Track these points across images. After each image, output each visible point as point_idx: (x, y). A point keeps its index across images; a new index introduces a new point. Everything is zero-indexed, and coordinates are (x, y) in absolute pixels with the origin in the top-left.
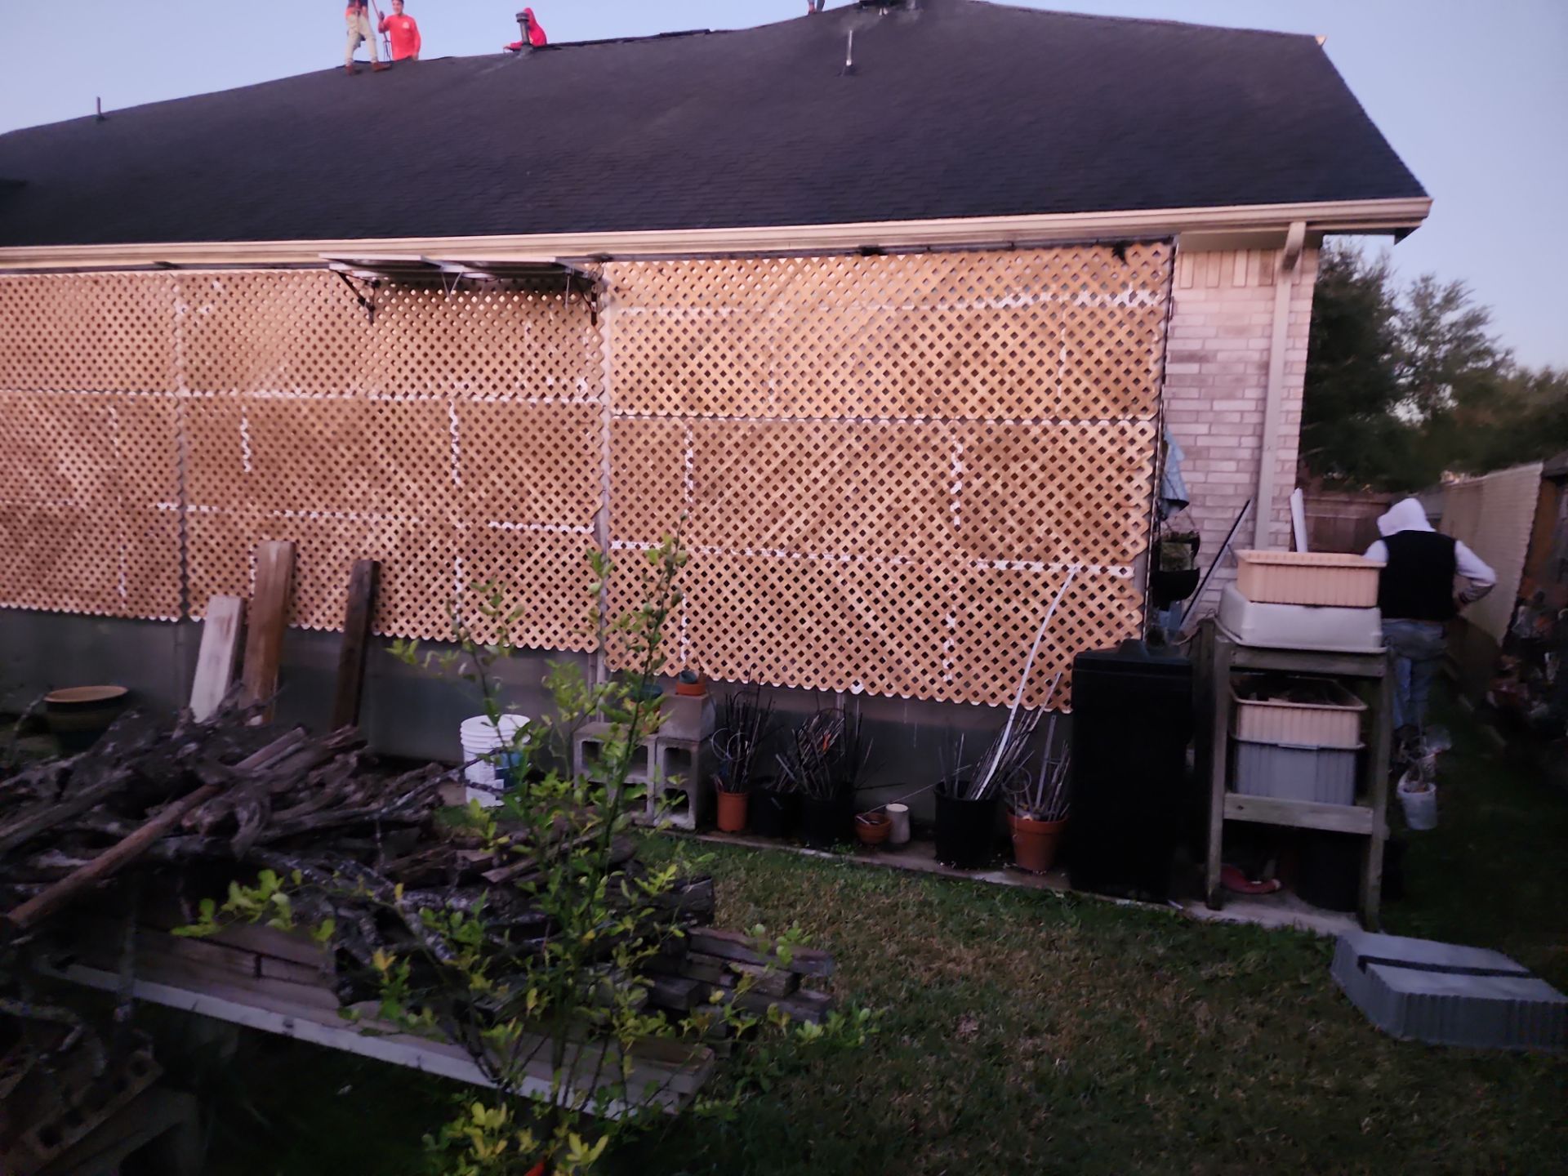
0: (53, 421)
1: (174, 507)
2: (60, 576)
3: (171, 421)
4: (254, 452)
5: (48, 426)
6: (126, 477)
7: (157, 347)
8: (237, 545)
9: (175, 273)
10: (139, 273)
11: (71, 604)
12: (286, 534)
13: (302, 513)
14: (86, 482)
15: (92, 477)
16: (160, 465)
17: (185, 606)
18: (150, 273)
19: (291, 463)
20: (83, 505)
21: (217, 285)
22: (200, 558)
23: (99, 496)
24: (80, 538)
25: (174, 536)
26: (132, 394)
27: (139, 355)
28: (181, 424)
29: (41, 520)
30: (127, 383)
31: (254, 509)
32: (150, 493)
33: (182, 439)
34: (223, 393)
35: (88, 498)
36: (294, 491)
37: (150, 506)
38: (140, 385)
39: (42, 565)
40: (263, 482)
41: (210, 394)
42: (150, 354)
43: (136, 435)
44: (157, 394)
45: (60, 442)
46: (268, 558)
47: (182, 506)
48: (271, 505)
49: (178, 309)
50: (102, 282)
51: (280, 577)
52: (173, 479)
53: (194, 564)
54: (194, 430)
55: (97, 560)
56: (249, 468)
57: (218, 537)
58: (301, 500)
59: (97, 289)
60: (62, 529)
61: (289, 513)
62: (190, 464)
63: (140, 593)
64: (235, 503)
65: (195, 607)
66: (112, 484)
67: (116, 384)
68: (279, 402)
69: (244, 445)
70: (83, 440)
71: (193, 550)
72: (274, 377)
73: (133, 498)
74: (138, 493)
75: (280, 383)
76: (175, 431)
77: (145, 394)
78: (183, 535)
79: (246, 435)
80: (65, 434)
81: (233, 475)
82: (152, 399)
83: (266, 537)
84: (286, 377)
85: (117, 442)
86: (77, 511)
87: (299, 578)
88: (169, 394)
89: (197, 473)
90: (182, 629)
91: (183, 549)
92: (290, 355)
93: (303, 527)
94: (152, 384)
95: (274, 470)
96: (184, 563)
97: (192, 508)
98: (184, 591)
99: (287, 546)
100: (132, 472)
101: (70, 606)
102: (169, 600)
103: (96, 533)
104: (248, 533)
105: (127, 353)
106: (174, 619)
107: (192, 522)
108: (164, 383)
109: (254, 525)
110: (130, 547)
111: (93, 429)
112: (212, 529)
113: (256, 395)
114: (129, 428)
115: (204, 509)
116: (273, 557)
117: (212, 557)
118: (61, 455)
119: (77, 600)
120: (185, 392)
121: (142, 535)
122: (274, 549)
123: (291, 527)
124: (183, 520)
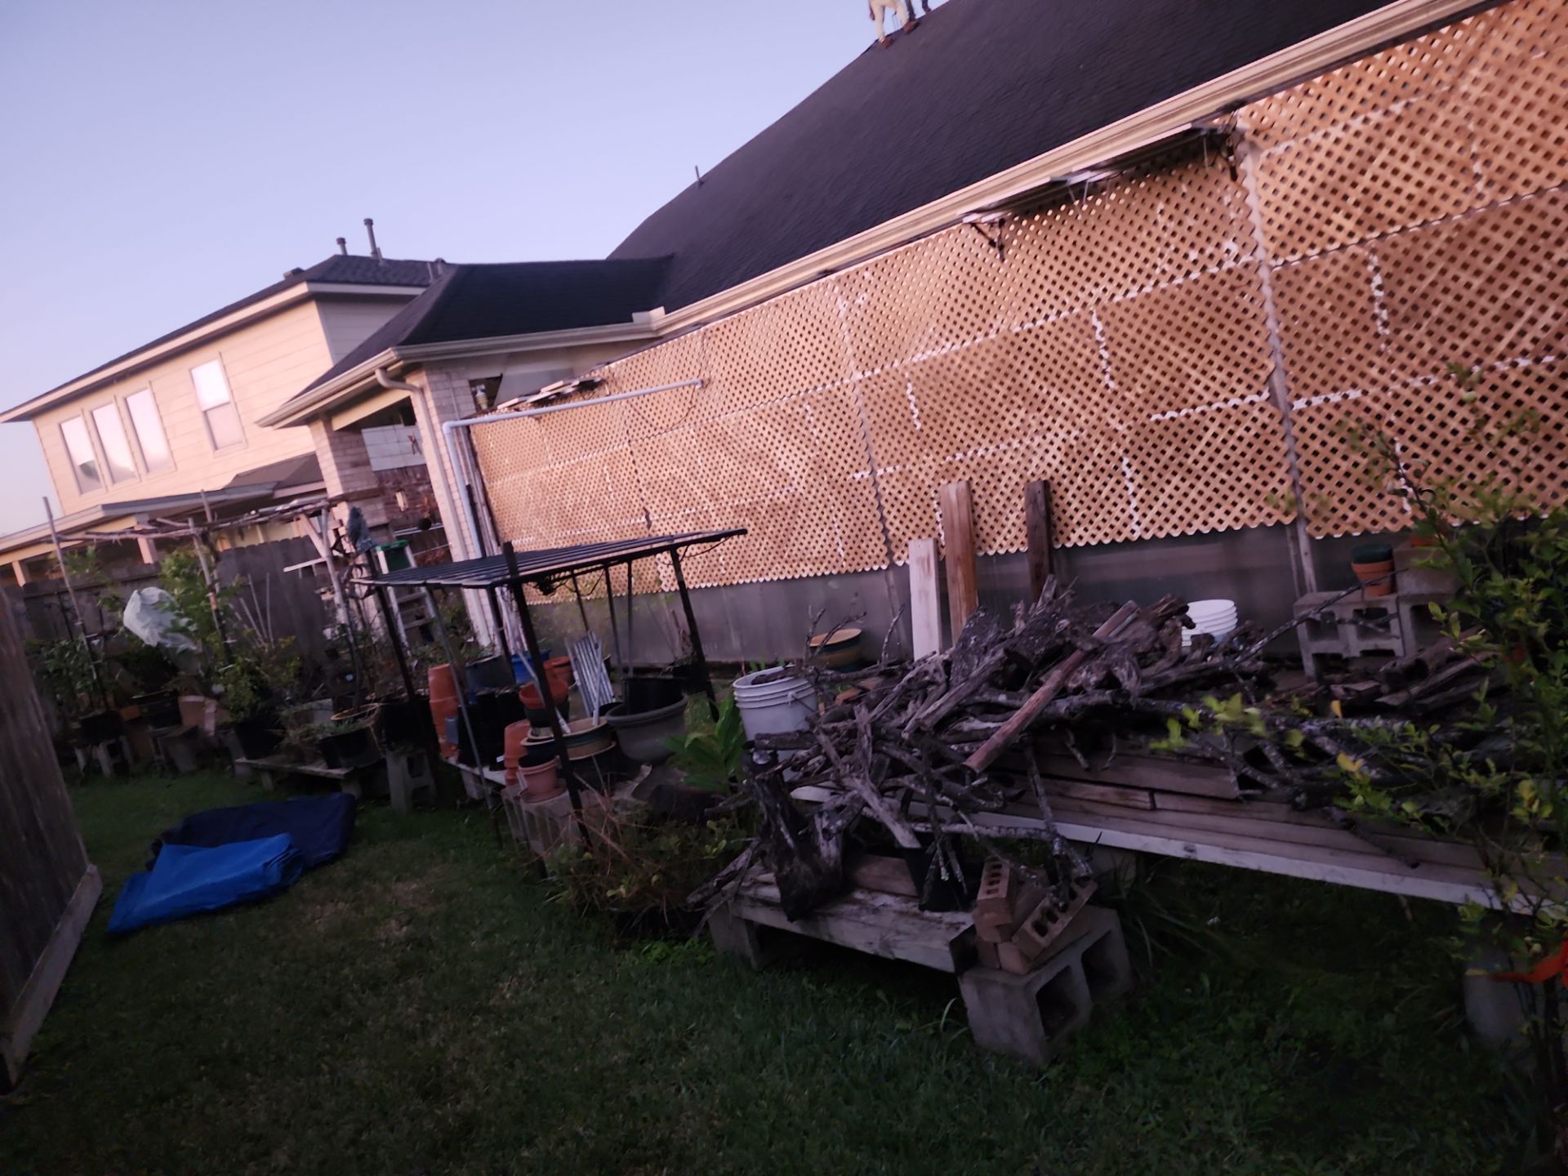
0: (768, 428)
1: (866, 474)
2: (795, 551)
3: (851, 404)
4: (922, 411)
5: (765, 434)
6: (827, 459)
7: (831, 345)
8: (921, 494)
9: (833, 277)
10: (806, 288)
11: (807, 569)
12: (959, 475)
13: (970, 453)
14: (799, 471)
15: (803, 466)
16: (850, 443)
17: (890, 554)
18: (814, 284)
19: (953, 411)
20: (800, 490)
21: (867, 275)
22: (894, 512)
23: (811, 480)
24: (803, 516)
25: (871, 498)
26: (820, 389)
27: (819, 356)
28: (860, 403)
29: (775, 508)
30: (815, 382)
31: (929, 460)
32: (847, 468)
33: (863, 415)
34: (887, 367)
35: (803, 483)
36: (960, 435)
37: (849, 477)
38: (823, 380)
39: (781, 542)
40: (933, 435)
41: (877, 371)
42: (827, 352)
43: (828, 423)
44: (838, 383)
45: (776, 444)
46: (950, 500)
47: (873, 472)
48: (942, 453)
49: (841, 307)
50: (781, 304)
51: (961, 515)
52: (862, 451)
53: (890, 518)
54: (871, 406)
55: (818, 531)
56: (919, 425)
57: (905, 491)
58: (967, 442)
59: (778, 312)
60: (790, 512)
61: (959, 456)
62: (872, 435)
63: (856, 551)
64: (913, 458)
65: (898, 553)
66: (819, 467)
67: (806, 385)
68: (935, 359)
69: (912, 406)
70: (792, 437)
71: (887, 506)
72: (926, 339)
73: (835, 475)
74: (839, 470)
75: (932, 343)
76: (856, 411)
77: (829, 386)
78: (877, 495)
79: (912, 398)
80: (778, 436)
81: (907, 435)
82: (834, 390)
83: (943, 482)
84: (936, 336)
85: (816, 432)
86: (797, 495)
87: (978, 511)
88: (846, 381)
89: (879, 441)
90: (891, 575)
91: (880, 507)
92: (936, 315)
93: (973, 465)
94: (832, 376)
95: (940, 421)
96: (883, 519)
97: (880, 472)
98: (887, 542)
99: (963, 485)
100: (830, 454)
101: (806, 571)
102: (877, 551)
103: (814, 510)
104: (928, 482)
105: (809, 357)
106: (884, 567)
107: (883, 483)
108: (841, 374)
109: (932, 474)
110: (840, 515)
111: (797, 426)
112: (899, 486)
113: (915, 360)
114: (822, 418)
115: (890, 470)
116: (953, 497)
117: (903, 509)
118: (779, 454)
119: (810, 566)
120: (859, 376)
121: (848, 504)
122: (953, 490)
123: (963, 468)
124: (875, 483)
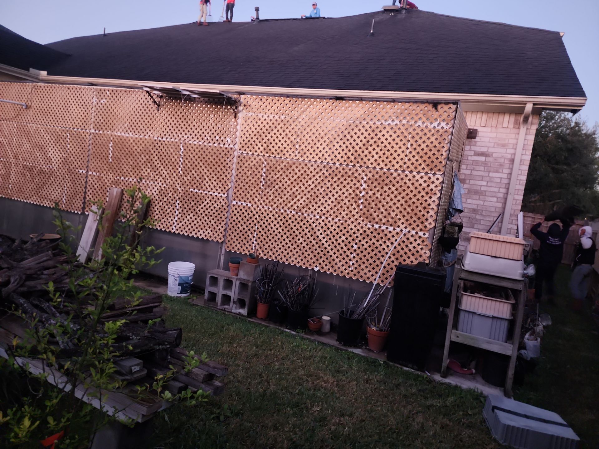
0: (49, 137)
1: (84, 172)
2: (44, 193)
3: (87, 141)
4: (113, 155)
5: (47, 139)
6: (70, 159)
7: (86, 113)
8: (104, 188)
9: (95, 87)
10: (83, 86)
11: (47, 203)
12: (120, 186)
13: (127, 179)
14: (57, 160)
15: (59, 158)
16: (82, 156)
17: (84, 208)
18: (87, 87)
19: (125, 160)
20: (55, 168)
21: (108, 93)
22: (91, 191)
23: (60, 165)
24: (53, 180)
25: (83, 182)
26: (75, 129)
27: (79, 116)
28: (90, 142)
29: (41, 172)
30: (74, 126)
31: (111, 175)
32: (77, 166)
33: (90, 147)
34: (105, 132)
35: (57, 165)
36: (125, 170)
37: (77, 170)
38: (78, 126)
39: (39, 188)
40: (115, 166)
41: (101, 132)
42: (83, 116)
43: (75, 144)
44: (84, 130)
45: (50, 145)
46: (113, 195)
47: (87, 172)
48: (117, 174)
49: (94, 101)
50: (71, 88)
51: (115, 201)
52: (85, 162)
53: (89, 193)
54: (94, 145)
55: (57, 188)
56: (111, 160)
57: (98, 185)
58: (127, 174)
59: (69, 91)
60: (47, 176)
61: (122, 178)
62: (91, 157)
63: (70, 202)
64: (105, 172)
65: (87, 209)
66: (65, 161)
67: (71, 125)
68: (123, 137)
69: (110, 152)
70: (58, 145)
71: (89, 188)
72: (123, 128)
73: (71, 167)
74: (73, 166)
75: (125, 130)
76: (88, 144)
77: (79, 130)
78: (86, 182)
79: (111, 148)
80: (52, 142)
81: (105, 162)
82: (82, 132)
83: (114, 186)
84: (127, 128)
85: (69, 146)
86: (53, 170)
87: (123, 202)
88: (87, 131)
89: (93, 160)
90: (82, 217)
91: (86, 187)
92: (129, 120)
93: (126, 184)
94: (82, 127)
95: (119, 162)
96: (85, 193)
97: (90, 173)
98: (84, 203)
99: (120, 190)
100: (72, 158)
102: (79, 205)
103: (58, 179)
104: (108, 184)
105: (76, 115)
106: (79, 213)
107: (90, 178)
108: (86, 127)
109: (110, 181)
110: (68, 185)
111: (61, 141)
112: (96, 181)
113: (116, 134)
114: (73, 142)
115: (94, 173)
116: (115, 194)
117: (95, 192)
118: (50, 149)
119: (49, 202)
120: (93, 131)
121: (73, 181)
122: (116, 191)
123: (122, 183)
124: (87, 177)
